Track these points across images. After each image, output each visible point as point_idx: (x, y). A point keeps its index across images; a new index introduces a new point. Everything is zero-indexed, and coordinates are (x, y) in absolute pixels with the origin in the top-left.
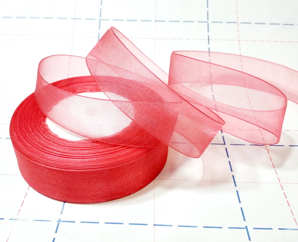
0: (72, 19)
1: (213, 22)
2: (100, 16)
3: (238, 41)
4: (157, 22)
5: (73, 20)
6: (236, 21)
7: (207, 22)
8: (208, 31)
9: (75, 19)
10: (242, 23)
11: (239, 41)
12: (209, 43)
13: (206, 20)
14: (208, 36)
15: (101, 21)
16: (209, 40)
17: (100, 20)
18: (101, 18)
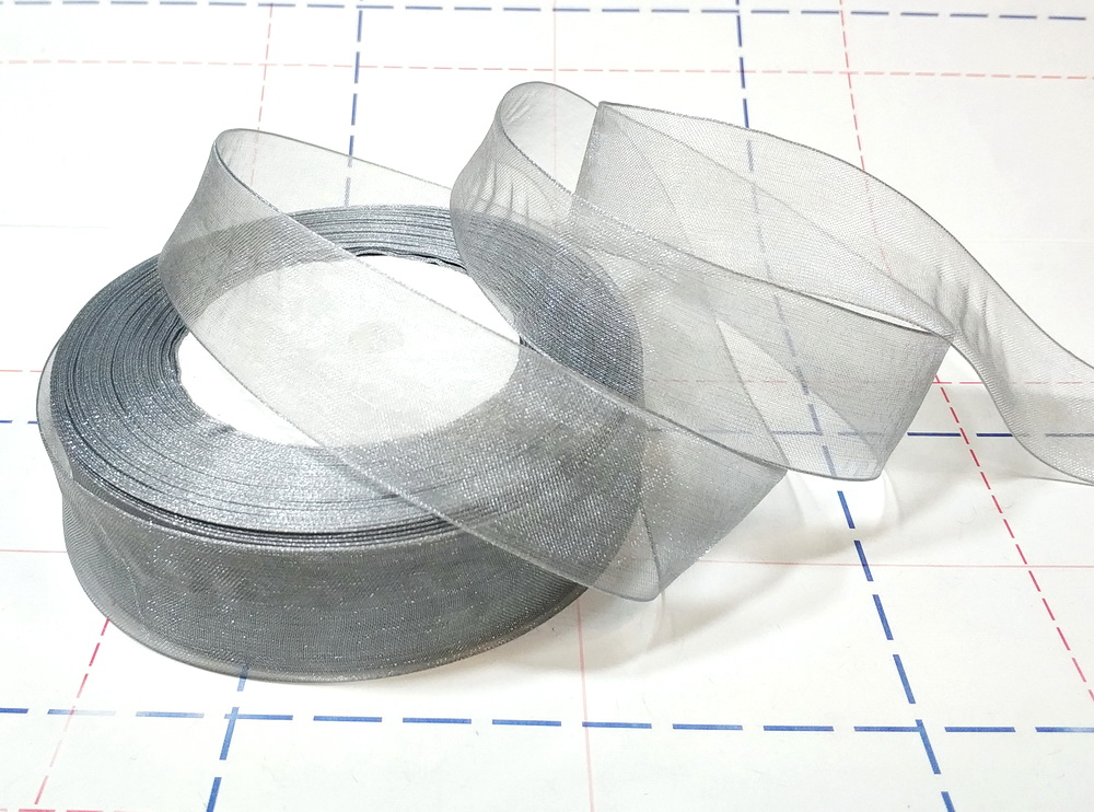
3: (846, 76)
5: (268, 8)
7: (737, 11)
15: (366, 12)
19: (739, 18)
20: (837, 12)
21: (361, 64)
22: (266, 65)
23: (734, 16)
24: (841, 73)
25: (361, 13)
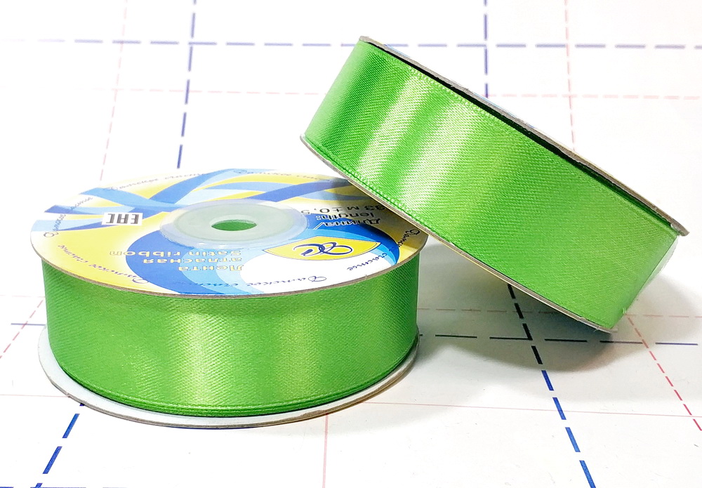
0: (114, 42)
1: (499, 46)
2: (192, 35)
3: (567, 99)
5: (119, 45)
6: (562, 40)
7: (485, 46)
8: (486, 71)
9: (122, 42)
10: (578, 46)
11: (569, 97)
13: (481, 40)
15: (195, 47)
17: (190, 43)
18: (195, 39)
19: (486, 52)
20: (563, 46)
21: (191, 88)
22: (117, 90)
23: (482, 50)
24: (564, 96)
25: (191, 50)
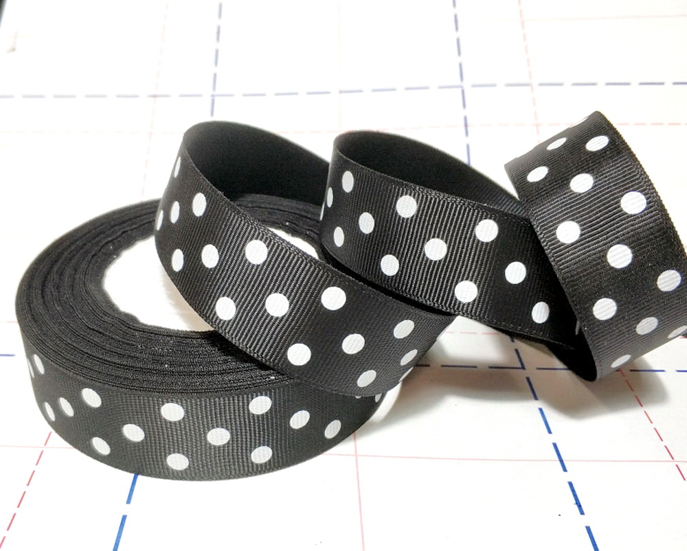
0: (149, 96)
1: (474, 86)
2: (214, 88)
4: (343, 94)
6: (526, 80)
8: (464, 106)
9: (155, 96)
10: (541, 85)
11: (537, 126)
12: (467, 134)
13: (457, 81)
14: (465, 118)
16: (466, 125)
17: (213, 96)
18: (214, 93)
